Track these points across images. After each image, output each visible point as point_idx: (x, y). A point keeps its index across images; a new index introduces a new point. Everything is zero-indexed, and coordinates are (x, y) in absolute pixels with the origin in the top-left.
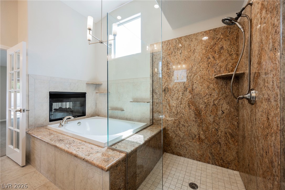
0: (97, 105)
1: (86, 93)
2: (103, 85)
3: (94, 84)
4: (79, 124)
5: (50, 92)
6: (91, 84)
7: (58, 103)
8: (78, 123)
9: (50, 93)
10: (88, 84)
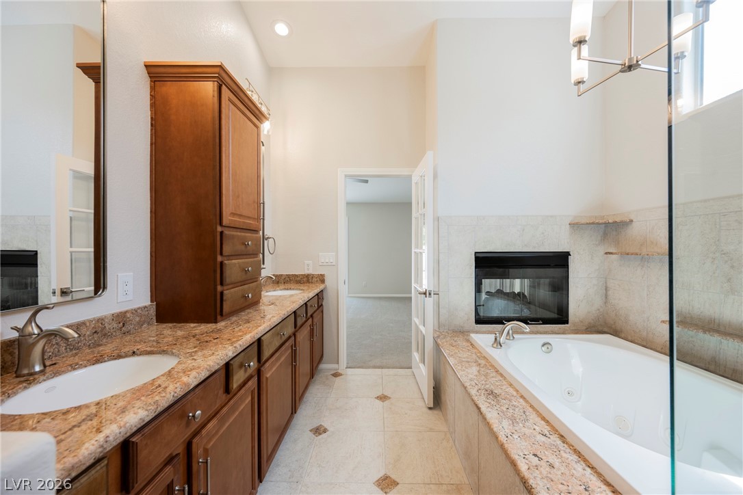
0: (610, 293)
1: (567, 254)
2: (634, 224)
3: (598, 224)
4: (546, 346)
5: (476, 253)
6: (587, 224)
7: (493, 280)
8: (543, 345)
9: (478, 255)
10: (575, 226)
